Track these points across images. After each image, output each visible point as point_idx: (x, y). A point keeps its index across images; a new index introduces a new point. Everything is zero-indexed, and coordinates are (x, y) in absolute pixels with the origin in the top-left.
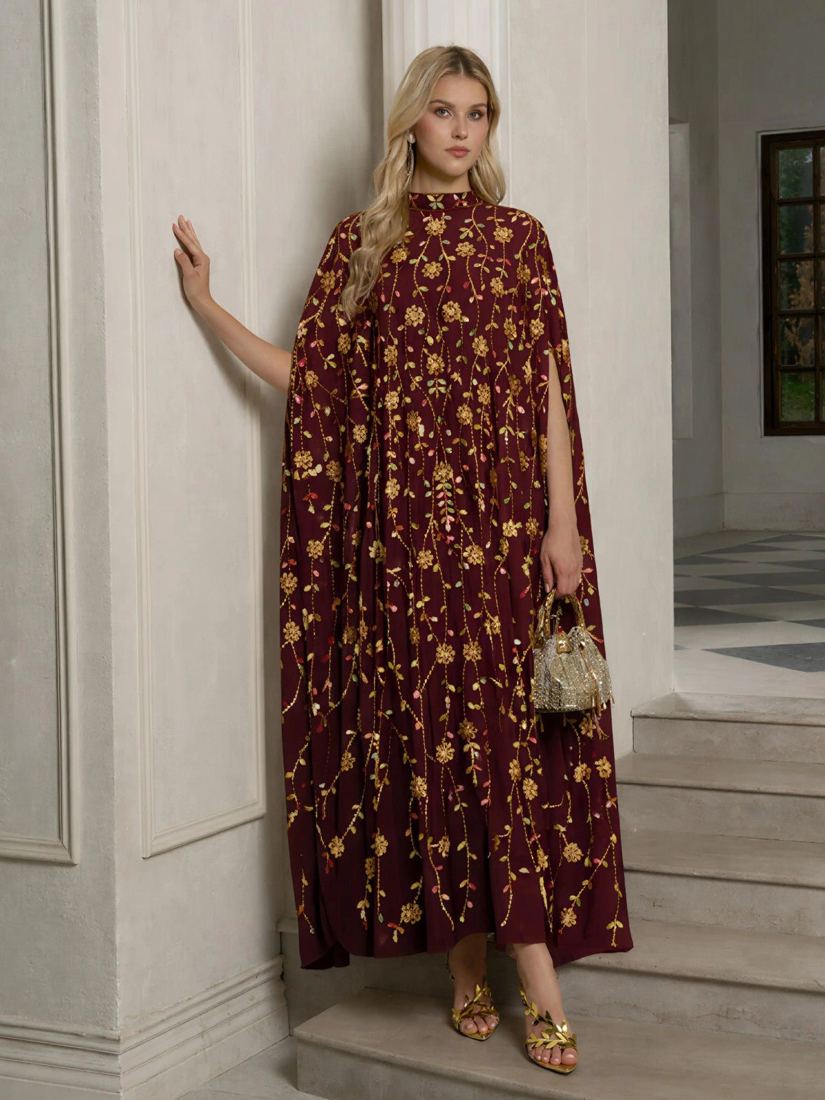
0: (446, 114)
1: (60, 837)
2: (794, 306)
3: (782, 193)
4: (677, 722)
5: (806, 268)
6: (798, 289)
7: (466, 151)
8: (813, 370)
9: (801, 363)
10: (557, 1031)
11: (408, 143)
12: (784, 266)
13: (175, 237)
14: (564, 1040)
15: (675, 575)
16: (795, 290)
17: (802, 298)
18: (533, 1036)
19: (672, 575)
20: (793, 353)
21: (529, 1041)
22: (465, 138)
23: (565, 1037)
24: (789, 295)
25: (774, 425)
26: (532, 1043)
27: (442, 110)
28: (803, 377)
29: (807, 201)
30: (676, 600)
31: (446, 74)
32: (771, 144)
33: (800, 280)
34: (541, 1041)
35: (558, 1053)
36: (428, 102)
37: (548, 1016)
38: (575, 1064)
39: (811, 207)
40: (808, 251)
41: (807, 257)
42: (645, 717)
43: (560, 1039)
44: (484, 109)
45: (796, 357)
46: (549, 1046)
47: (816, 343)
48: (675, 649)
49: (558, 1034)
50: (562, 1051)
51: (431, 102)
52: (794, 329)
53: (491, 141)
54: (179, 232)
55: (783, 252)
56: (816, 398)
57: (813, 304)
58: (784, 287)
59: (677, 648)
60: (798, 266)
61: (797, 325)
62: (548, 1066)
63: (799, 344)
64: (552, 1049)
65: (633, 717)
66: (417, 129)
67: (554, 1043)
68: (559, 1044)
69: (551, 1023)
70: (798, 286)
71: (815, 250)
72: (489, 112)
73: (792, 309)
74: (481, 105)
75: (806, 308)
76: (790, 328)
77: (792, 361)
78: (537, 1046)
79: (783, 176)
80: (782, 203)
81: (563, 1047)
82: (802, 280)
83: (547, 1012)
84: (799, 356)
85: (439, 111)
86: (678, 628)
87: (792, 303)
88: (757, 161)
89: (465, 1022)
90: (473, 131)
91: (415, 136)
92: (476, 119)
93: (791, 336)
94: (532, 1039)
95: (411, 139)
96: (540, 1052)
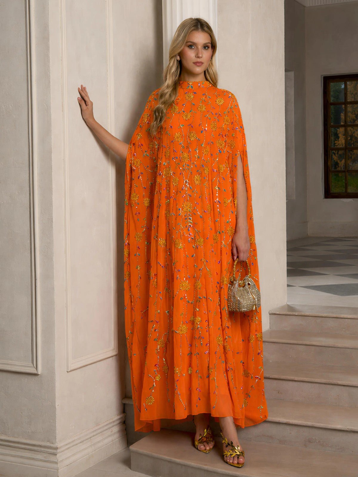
0: (193, 47)
1: (33, 363)
2: (337, 146)
3: (332, 100)
4: (288, 316)
5: (341, 130)
6: (338, 139)
7: (202, 63)
8: (344, 172)
9: (339, 169)
10: (236, 449)
11: (177, 60)
12: (333, 130)
13: (79, 93)
14: (238, 453)
15: (287, 255)
16: (337, 139)
17: (340, 142)
18: (226, 452)
19: (286, 255)
20: (336, 164)
21: (225, 454)
22: (202, 57)
23: (239, 452)
24: (334, 141)
25: (328, 194)
26: (225, 455)
27: (191, 46)
28: (340, 175)
29: (342, 104)
30: (287, 266)
31: (193, 30)
32: (327, 80)
33: (339, 135)
34: (229, 454)
35: (236, 459)
36: (185, 42)
37: (232, 443)
38: (243, 463)
39: (343, 106)
40: (342, 124)
41: (342, 126)
42: (275, 314)
43: (237, 453)
44: (210, 45)
45: (337, 166)
46: (233, 456)
47: (345, 161)
48: (287, 286)
49: (236, 451)
50: (238, 458)
51: (187, 42)
52: (336, 155)
53: (213, 59)
54: (81, 91)
55: (332, 124)
56: (345, 183)
57: (344, 145)
58: (332, 138)
59: (288, 286)
60: (338, 130)
61: (338, 153)
62: (232, 464)
63: (339, 161)
64: (234, 457)
65: (270, 314)
66: (181, 54)
67: (234, 454)
68: (236, 454)
69: (233, 446)
70: (338, 137)
71: (345, 123)
72: (212, 46)
73: (336, 147)
74: (209, 43)
75: (341, 146)
76: (335, 154)
77: (336, 168)
78: (228, 456)
79: (332, 93)
80: (332, 104)
81: (238, 456)
82: (340, 135)
83: (231, 442)
84: (338, 166)
85: (190, 46)
86: (288, 277)
87: (336, 144)
88: (321, 86)
89: (200, 445)
90: (205, 55)
91: (180, 57)
92: (207, 49)
93: (335, 158)
94: (226, 453)
95: (178, 58)
96: (229, 458)
